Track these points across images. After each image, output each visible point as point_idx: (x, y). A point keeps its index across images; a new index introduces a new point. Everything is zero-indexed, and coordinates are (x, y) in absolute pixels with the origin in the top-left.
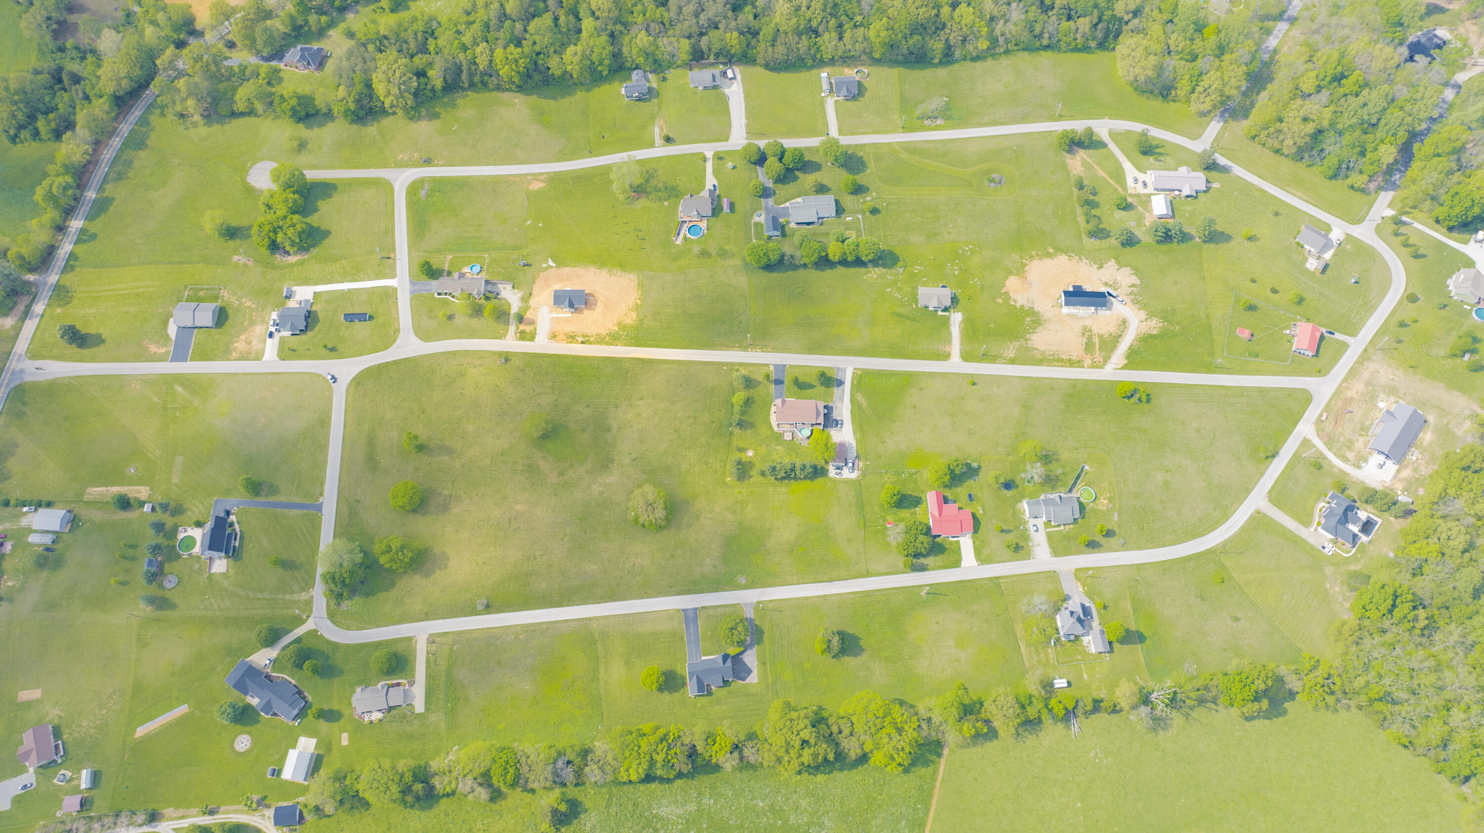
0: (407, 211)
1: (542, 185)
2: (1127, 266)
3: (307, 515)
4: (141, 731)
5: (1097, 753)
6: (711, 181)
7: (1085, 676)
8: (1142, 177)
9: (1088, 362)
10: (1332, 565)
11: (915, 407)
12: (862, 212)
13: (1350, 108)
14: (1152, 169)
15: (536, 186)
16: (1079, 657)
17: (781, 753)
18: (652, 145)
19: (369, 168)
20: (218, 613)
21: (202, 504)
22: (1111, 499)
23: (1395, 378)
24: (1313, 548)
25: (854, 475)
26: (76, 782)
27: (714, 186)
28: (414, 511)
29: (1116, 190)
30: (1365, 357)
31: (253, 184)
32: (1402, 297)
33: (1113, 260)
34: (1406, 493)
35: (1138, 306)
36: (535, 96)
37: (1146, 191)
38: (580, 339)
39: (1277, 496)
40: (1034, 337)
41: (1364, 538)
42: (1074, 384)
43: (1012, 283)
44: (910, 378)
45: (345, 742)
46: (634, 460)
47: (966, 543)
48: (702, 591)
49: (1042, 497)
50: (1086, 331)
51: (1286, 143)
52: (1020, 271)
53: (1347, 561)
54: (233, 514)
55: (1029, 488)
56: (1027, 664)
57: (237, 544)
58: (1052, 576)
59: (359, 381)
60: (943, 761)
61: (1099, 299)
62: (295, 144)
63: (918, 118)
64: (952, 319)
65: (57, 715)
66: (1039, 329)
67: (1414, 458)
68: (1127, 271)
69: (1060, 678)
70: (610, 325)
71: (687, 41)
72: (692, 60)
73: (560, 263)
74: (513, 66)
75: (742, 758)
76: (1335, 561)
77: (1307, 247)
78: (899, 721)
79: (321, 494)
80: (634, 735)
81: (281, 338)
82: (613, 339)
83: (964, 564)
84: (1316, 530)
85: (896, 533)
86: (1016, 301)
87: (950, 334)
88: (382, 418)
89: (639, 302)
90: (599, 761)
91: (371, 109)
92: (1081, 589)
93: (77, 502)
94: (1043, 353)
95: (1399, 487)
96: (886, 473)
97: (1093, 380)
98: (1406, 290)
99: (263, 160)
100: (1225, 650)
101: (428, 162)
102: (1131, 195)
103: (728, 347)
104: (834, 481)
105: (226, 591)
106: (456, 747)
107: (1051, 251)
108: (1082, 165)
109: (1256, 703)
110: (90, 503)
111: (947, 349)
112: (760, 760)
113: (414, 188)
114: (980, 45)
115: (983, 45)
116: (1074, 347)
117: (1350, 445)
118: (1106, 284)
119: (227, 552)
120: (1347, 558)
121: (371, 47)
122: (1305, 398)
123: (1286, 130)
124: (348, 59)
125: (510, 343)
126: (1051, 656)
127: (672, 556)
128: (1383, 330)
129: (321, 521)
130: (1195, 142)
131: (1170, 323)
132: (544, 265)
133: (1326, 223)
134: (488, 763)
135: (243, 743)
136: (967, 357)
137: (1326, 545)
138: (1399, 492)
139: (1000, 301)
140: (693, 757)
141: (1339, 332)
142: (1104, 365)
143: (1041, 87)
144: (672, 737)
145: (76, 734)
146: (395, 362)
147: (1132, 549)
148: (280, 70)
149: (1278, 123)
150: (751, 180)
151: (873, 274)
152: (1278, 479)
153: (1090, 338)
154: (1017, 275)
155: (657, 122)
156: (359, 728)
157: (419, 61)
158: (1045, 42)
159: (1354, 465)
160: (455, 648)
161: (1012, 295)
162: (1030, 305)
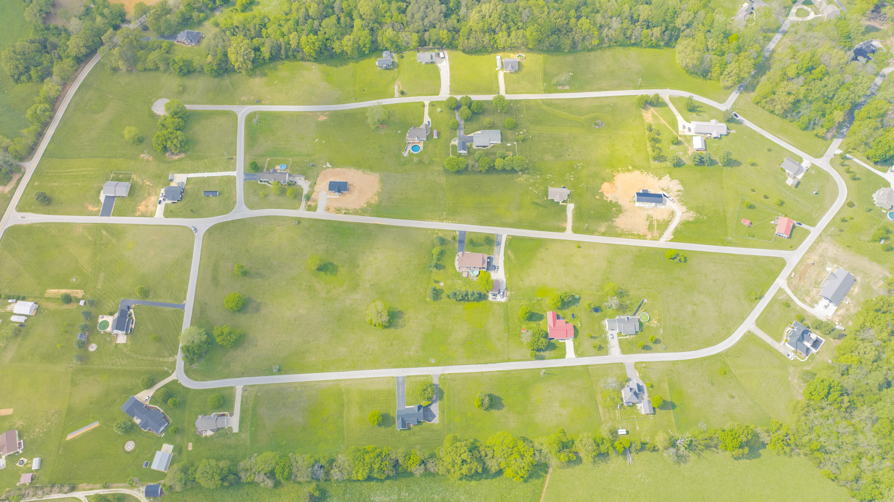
0: (245, 131)
1: (326, 118)
2: (676, 179)
3: (175, 311)
4: (70, 437)
5: (642, 475)
6: (427, 119)
7: (638, 428)
8: (688, 125)
9: (649, 236)
10: (794, 366)
11: (543, 260)
12: (518, 141)
13: (816, 88)
14: (695, 120)
15: (322, 118)
16: (635, 416)
17: (450, 467)
18: (393, 96)
19: (224, 104)
20: (120, 367)
21: (114, 301)
22: (659, 321)
23: (838, 253)
24: (782, 355)
25: (504, 300)
26: (29, 465)
27: (429, 122)
28: (239, 311)
29: (672, 132)
30: (820, 239)
31: (155, 112)
32: (844, 204)
33: (668, 175)
34: (841, 324)
35: (681, 203)
36: (325, 65)
37: (690, 134)
38: (344, 211)
39: (761, 323)
40: (617, 220)
41: (814, 351)
42: (640, 249)
43: (605, 187)
44: (541, 242)
45: (190, 448)
46: (372, 285)
47: (569, 344)
48: (408, 367)
49: (617, 318)
50: (649, 218)
51: (777, 107)
52: (611, 179)
53: (802, 364)
54: (132, 309)
55: (610, 312)
56: (603, 419)
57: (133, 327)
58: (621, 366)
59: (210, 232)
60: (548, 476)
61: (658, 198)
62: (181, 89)
63: (554, 85)
64: (568, 207)
65: (21, 425)
66: (621, 215)
67: (847, 303)
68: (676, 182)
69: (622, 429)
70: (361, 204)
71: (416, 34)
72: (419, 46)
73: (334, 165)
74: (312, 46)
75: (426, 469)
76: (795, 364)
77: (787, 171)
78: (522, 450)
79: (185, 299)
80: (362, 452)
81: (166, 204)
82: (363, 212)
83: (567, 356)
84: (784, 344)
85: (526, 336)
86: (607, 198)
87: (566, 216)
88: (223, 254)
89: (380, 190)
90: (340, 467)
91: (226, 69)
92: (638, 375)
93: (41, 298)
94: (622, 230)
95: (837, 320)
96: (523, 299)
97: (652, 248)
98: (847, 199)
99: (162, 97)
100: (724, 415)
101: (258, 102)
102: (681, 136)
103: (432, 219)
104: (491, 303)
105: (125, 354)
106: (256, 454)
107: (630, 168)
108: (652, 117)
109: (741, 449)
110: (49, 299)
111: (564, 225)
112: (437, 470)
113: (250, 118)
114: (593, 42)
115: (595, 42)
116: (642, 227)
117: (808, 293)
118: (663, 189)
119: (127, 331)
120: (803, 362)
121: (228, 33)
122: (782, 263)
123: (777, 99)
124: (214, 39)
125: (302, 212)
126: (617, 415)
127: (392, 344)
128: (832, 223)
129: (183, 315)
130: (721, 105)
131: (701, 214)
132: (324, 166)
133: (799, 157)
134: (273, 465)
135: (130, 446)
136: (576, 230)
137: (790, 354)
138: (837, 323)
139: (597, 197)
140: (397, 467)
141: (804, 223)
142: (659, 238)
143: (630, 69)
144: (384, 455)
145: (32, 436)
146: (232, 221)
147: (670, 352)
148: (175, 44)
149: (773, 95)
150: (451, 119)
151: (522, 179)
152: (762, 313)
153: (651, 222)
154: (609, 182)
155: (396, 82)
156: (199, 440)
157: (256, 42)
158: (633, 41)
159: (810, 305)
160: (259, 394)
161: (605, 194)
162: (616, 201)
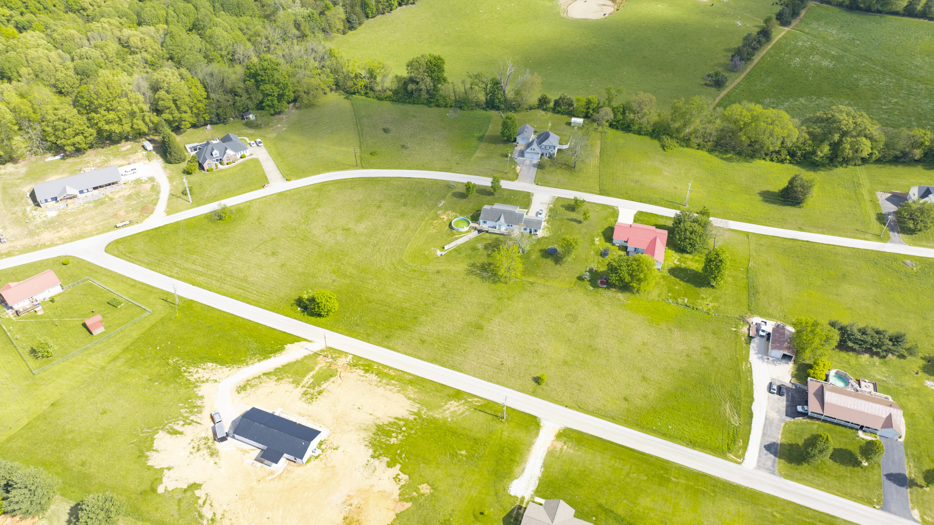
25: (756, 320)
33: (160, 489)
43: (382, 515)
47: (626, 220)
50: (313, 394)
55: (525, 246)
56: (599, 142)
58: (541, 181)
66: (385, 420)
83: (634, 210)
84: (252, 156)
92: (518, 168)
97: (355, 337)
111: (559, 445)
117: (133, 196)
122: (119, 244)
131: (176, 367)
136: (529, 424)
139: (425, 489)
152: (241, 194)
153: (314, 385)
159: (154, 181)
161: (396, 492)
162: (376, 462)
